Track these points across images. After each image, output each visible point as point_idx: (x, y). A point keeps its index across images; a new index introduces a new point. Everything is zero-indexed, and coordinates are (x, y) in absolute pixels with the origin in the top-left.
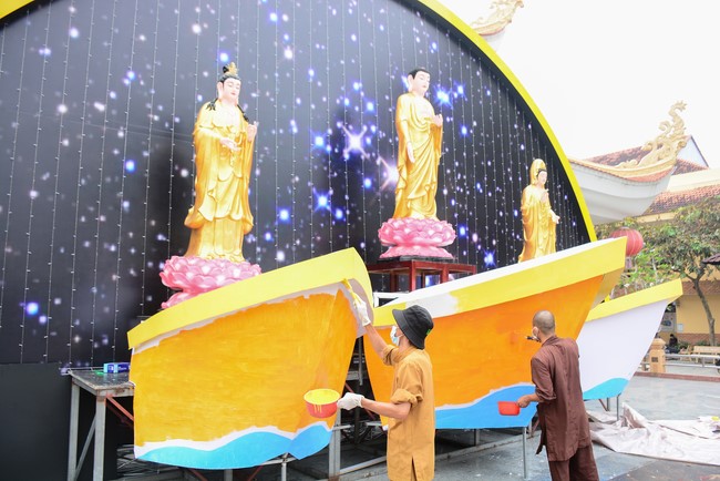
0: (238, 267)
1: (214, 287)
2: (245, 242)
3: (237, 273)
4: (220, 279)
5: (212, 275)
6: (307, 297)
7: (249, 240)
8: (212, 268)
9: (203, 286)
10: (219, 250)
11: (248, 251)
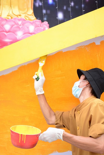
0: (32, 24)
1: (15, 41)
2: (34, 6)
3: (32, 28)
4: (20, 34)
5: (12, 31)
6: (98, 43)
7: (37, 5)
8: (12, 26)
9: (7, 40)
10: (16, 11)
11: (37, 12)
